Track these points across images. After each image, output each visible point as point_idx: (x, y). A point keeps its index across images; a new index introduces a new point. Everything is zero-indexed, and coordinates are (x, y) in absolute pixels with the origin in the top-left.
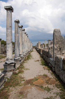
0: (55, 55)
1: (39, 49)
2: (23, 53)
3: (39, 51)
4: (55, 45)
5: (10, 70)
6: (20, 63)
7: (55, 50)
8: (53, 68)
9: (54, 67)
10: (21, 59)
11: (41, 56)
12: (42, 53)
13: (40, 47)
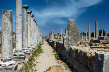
0: (69, 46)
1: (52, 41)
2: (32, 46)
3: (52, 44)
4: (69, 36)
5: (20, 62)
6: (29, 57)
7: (69, 40)
8: (67, 60)
9: (69, 59)
10: (30, 52)
11: (55, 50)
12: (55, 46)
13: (53, 39)
